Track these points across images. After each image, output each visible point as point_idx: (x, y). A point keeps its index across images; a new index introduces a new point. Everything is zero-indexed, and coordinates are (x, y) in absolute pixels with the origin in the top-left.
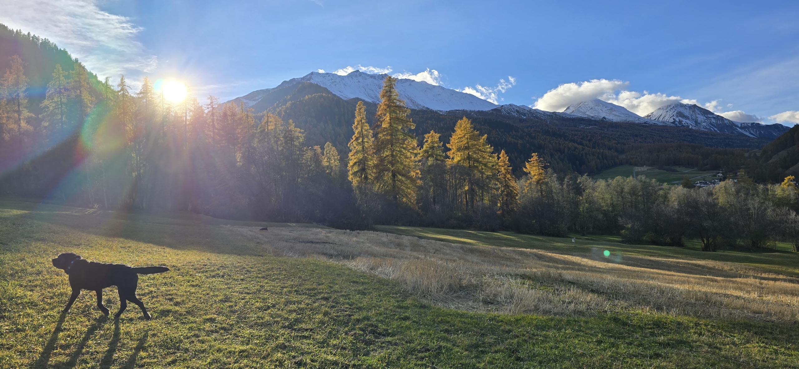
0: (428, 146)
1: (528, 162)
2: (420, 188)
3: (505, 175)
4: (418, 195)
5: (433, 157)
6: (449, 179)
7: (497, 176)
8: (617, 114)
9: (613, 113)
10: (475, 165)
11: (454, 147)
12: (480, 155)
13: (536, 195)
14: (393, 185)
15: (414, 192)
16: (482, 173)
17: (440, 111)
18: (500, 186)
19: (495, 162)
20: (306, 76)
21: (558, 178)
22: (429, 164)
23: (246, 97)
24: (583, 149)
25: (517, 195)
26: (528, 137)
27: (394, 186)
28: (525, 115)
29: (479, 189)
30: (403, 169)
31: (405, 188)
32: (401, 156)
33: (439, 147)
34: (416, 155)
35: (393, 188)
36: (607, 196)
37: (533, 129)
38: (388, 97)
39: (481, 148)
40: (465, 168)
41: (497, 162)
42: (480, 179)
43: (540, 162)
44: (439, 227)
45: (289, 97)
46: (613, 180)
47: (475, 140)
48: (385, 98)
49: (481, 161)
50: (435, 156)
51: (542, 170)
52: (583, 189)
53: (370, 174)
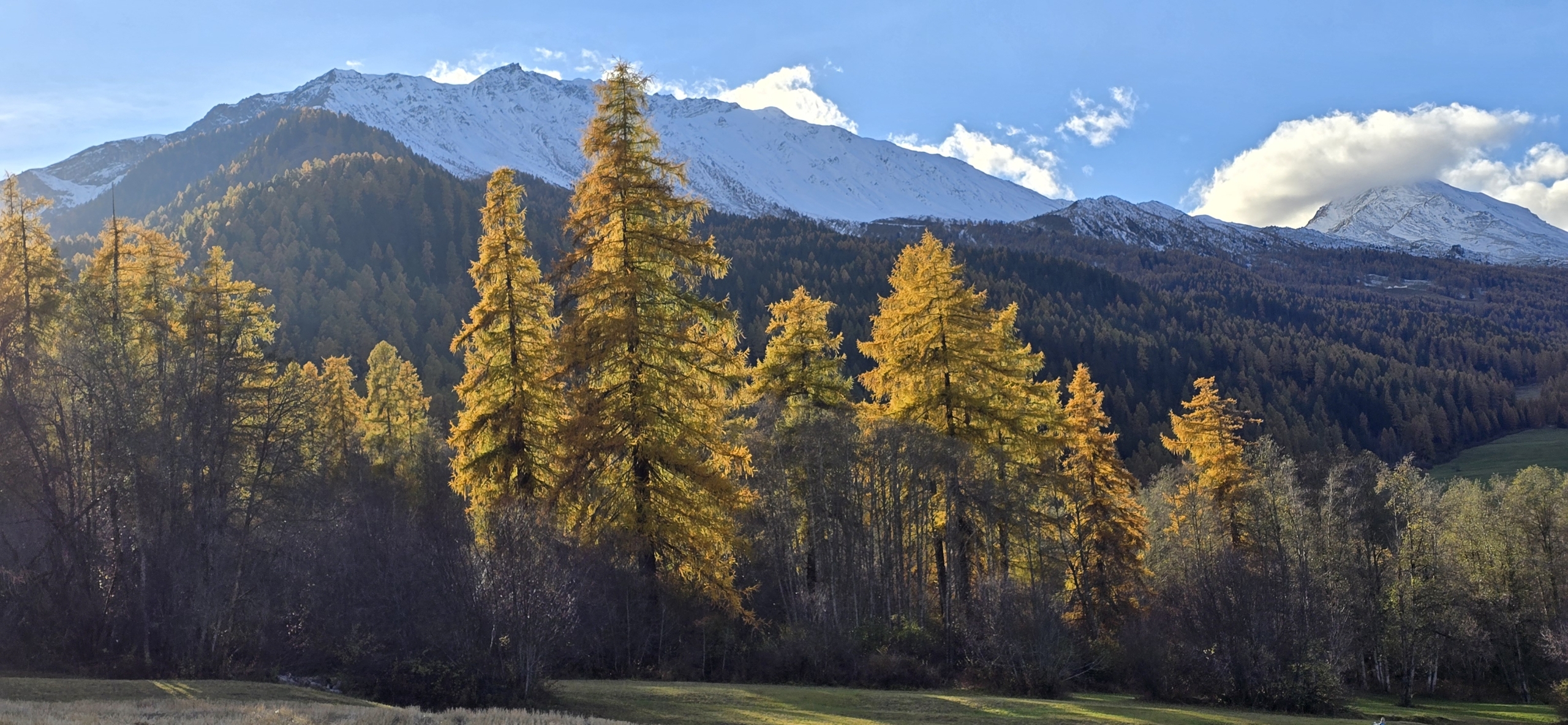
0: (783, 349)
1: (1179, 412)
2: (754, 519)
3: (1091, 466)
4: (739, 549)
5: (806, 393)
6: (872, 484)
7: (1062, 468)
8: (1505, 234)
9: (1490, 230)
10: (973, 423)
11: (887, 355)
12: (993, 386)
13: (1215, 543)
14: (640, 507)
15: (726, 538)
16: (1002, 458)
17: (838, 223)
18: (1072, 507)
19: (1051, 410)
20: (308, 86)
21: (1299, 475)
22: (789, 421)
23: (59, 170)
24: (1384, 368)
25: (1140, 545)
26: (1174, 321)
27: (642, 516)
28: (1160, 238)
29: (991, 521)
30: (681, 442)
31: (687, 522)
32: (672, 390)
33: (828, 353)
34: (734, 384)
35: (639, 521)
36: (1491, 546)
37: (1192, 292)
38: (616, 147)
39: (993, 357)
40: (933, 438)
41: (1058, 411)
42: (992, 479)
43: (1225, 412)
44: (825, 682)
45: (235, 168)
46: (1510, 483)
47: (970, 327)
48: (604, 152)
49: (996, 410)
50: (812, 390)
51: (1236, 442)
52: (1399, 516)
53: (545, 467)
